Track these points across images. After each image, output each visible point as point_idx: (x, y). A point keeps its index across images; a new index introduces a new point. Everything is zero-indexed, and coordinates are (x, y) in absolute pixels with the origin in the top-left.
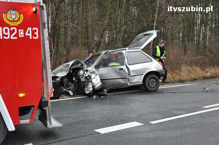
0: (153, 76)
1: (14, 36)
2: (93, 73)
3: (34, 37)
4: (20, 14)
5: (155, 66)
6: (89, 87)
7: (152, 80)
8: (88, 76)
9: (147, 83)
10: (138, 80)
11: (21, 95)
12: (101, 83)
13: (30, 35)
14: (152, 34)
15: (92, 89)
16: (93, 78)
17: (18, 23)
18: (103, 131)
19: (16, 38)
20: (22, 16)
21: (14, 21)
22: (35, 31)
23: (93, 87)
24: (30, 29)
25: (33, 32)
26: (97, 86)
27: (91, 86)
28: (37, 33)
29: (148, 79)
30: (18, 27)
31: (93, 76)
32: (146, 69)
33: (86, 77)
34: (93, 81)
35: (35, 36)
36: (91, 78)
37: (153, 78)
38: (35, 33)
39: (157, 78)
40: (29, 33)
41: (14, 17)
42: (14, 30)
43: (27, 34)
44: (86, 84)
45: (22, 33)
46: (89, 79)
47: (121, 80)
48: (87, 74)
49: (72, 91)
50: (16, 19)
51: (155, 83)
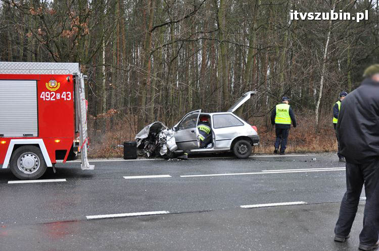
0: (240, 141)
1: (53, 98)
2: (169, 135)
3: (67, 99)
4: (58, 82)
6: (164, 149)
7: (242, 145)
8: (164, 138)
9: (235, 149)
11: (57, 141)
12: (176, 145)
14: (247, 96)
15: (166, 151)
16: (168, 140)
17: (56, 89)
18: (126, 178)
19: (54, 100)
20: (59, 84)
21: (53, 87)
22: (69, 94)
23: (168, 149)
24: (65, 93)
25: (67, 95)
26: (172, 148)
27: (166, 148)
28: (70, 96)
29: (237, 144)
30: (56, 92)
31: (168, 138)
33: (161, 139)
34: (168, 143)
35: (69, 98)
36: (166, 140)
37: (244, 144)
38: (69, 96)
39: (249, 144)
40: (64, 96)
41: (53, 85)
42: (53, 94)
43: (62, 97)
44: (161, 145)
45: (59, 96)
46: (164, 141)
48: (162, 136)
49: (150, 153)
50: (55, 86)
51: (246, 149)
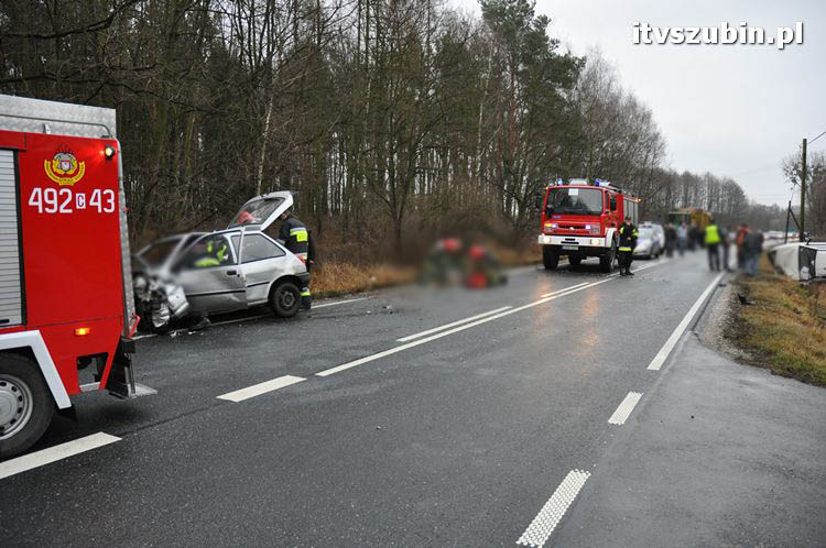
0: (288, 285)
1: (65, 208)
2: (169, 282)
3: (105, 209)
4: (79, 161)
5: (291, 264)
6: (163, 313)
7: (287, 293)
8: (159, 289)
9: (277, 302)
10: (259, 294)
11: (82, 331)
12: (187, 304)
13: (99, 204)
14: (284, 199)
15: (168, 317)
16: (171, 294)
17: (75, 180)
19: (70, 211)
20: (82, 164)
21: (66, 175)
22: (109, 196)
23: (172, 312)
24: (97, 191)
25: (105, 198)
26: (179, 311)
28: (111, 201)
29: (278, 292)
30: (75, 189)
31: (169, 289)
32: (274, 270)
33: (154, 293)
34: (171, 299)
35: (109, 206)
36: (164, 293)
37: (290, 290)
38: (109, 201)
39: (297, 288)
40: (96, 200)
41: (66, 166)
42: (66, 195)
43: (92, 203)
44: (155, 306)
45: (82, 201)
46: (160, 297)
47: (231, 296)
48: (155, 286)
50: (71, 172)
51: (293, 299)
